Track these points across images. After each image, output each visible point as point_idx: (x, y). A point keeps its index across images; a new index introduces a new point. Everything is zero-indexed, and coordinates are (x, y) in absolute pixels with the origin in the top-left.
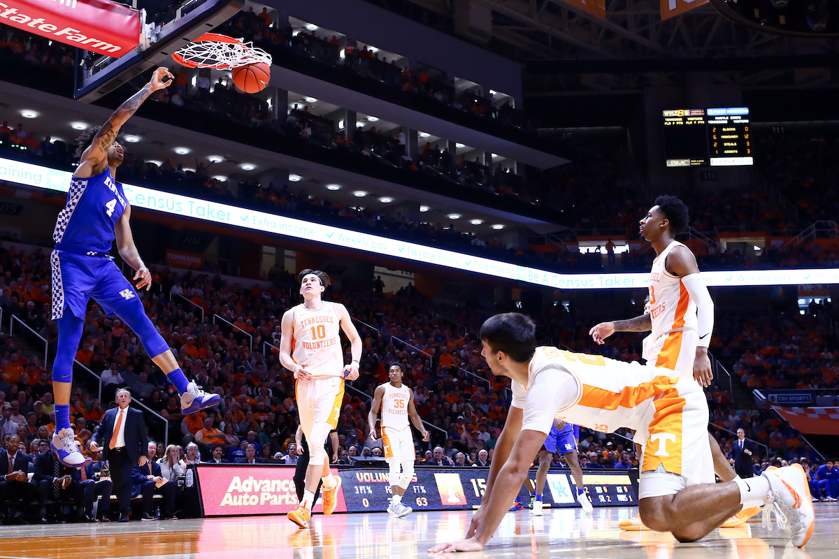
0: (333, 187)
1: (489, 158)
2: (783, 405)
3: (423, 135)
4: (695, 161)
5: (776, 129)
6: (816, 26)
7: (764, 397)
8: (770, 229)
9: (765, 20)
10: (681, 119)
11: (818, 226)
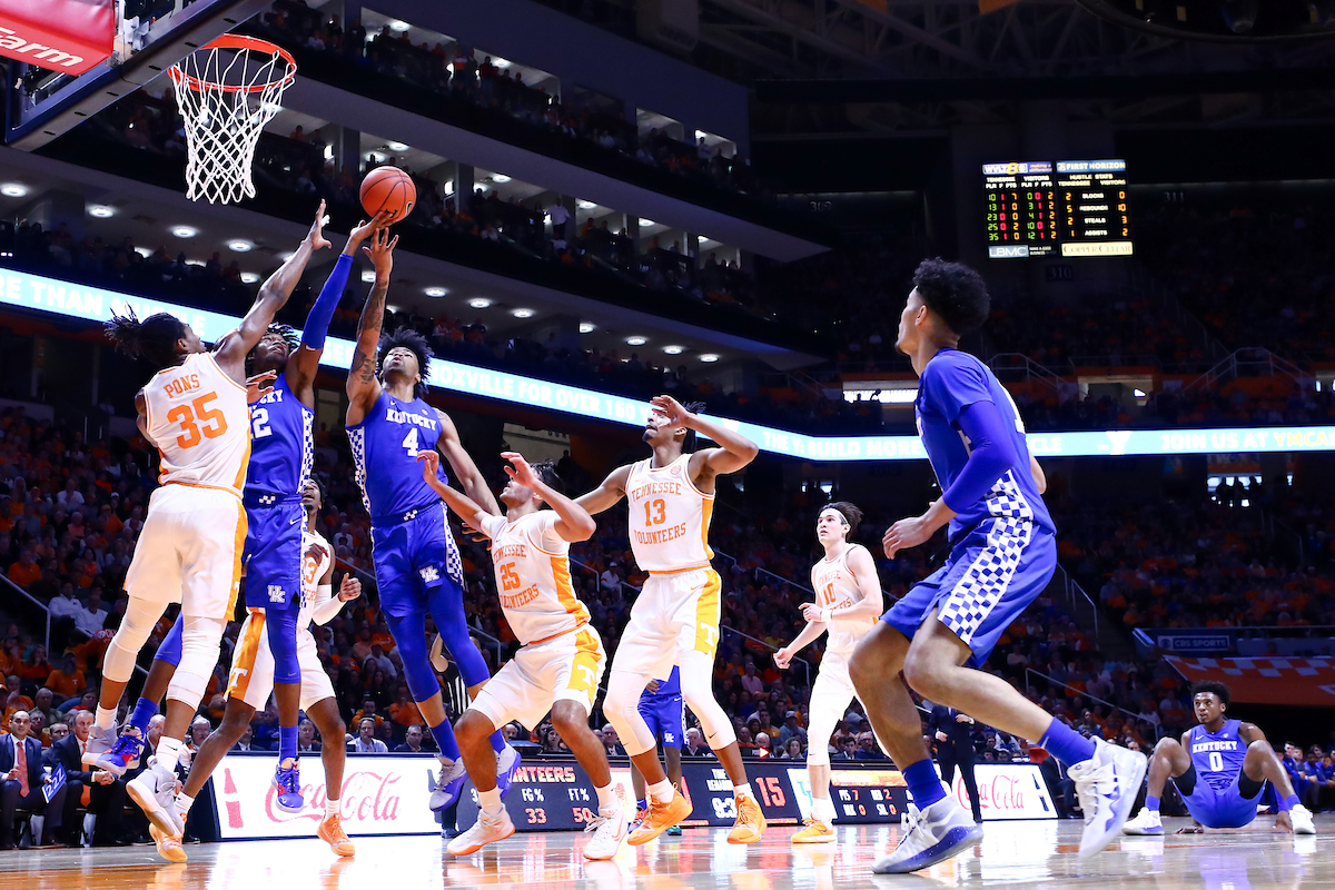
0: (435, 292)
1: (694, 243)
2: (1182, 655)
3: (585, 204)
4: (1036, 249)
5: (1171, 196)
6: (1237, 24)
7: (1151, 641)
8: (1161, 362)
9: (1153, 14)
10: (1013, 179)
11: (1240, 357)
